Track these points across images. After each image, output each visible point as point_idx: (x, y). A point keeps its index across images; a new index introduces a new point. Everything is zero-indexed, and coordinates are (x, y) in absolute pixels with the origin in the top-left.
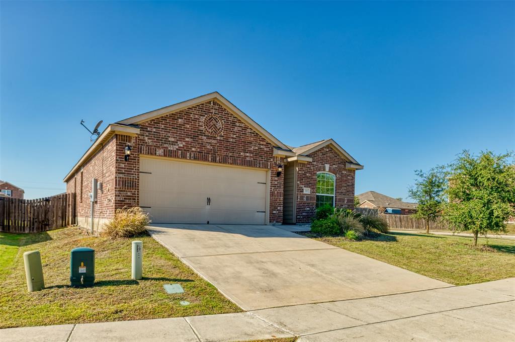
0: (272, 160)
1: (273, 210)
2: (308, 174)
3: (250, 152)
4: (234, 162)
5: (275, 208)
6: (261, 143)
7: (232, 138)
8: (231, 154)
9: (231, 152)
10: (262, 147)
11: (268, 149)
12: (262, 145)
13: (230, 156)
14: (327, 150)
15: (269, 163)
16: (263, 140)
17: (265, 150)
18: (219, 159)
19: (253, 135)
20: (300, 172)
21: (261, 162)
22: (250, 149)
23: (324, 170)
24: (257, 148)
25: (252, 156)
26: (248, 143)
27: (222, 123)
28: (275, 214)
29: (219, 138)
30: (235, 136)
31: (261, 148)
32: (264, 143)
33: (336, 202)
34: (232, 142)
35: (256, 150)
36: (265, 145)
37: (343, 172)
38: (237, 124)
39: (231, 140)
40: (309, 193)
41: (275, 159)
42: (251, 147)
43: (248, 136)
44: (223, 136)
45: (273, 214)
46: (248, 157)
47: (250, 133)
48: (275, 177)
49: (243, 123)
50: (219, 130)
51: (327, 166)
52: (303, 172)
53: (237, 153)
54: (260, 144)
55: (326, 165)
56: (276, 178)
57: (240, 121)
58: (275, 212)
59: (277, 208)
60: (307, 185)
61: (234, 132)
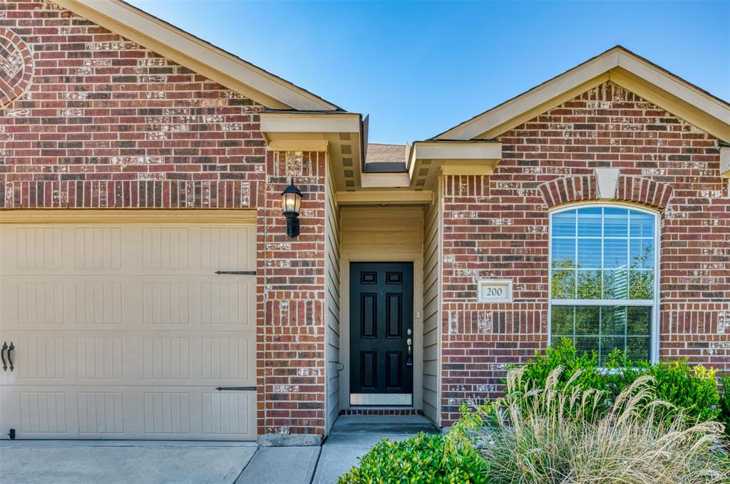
0: (259, 169)
1: (273, 381)
2: (498, 222)
3: (155, 149)
4: (81, 199)
5: (284, 373)
6: (206, 103)
7: (71, 104)
8: (65, 169)
9: (67, 161)
10: (207, 119)
11: (238, 127)
12: (211, 111)
13: (64, 177)
14: (606, 105)
15: (246, 185)
16: (216, 90)
17: (224, 129)
18: (17, 195)
19: (165, 76)
20: (456, 215)
21: (208, 182)
22: (152, 137)
23: (590, 193)
24: (184, 128)
25: (161, 162)
26: (142, 112)
27: (26, 53)
28: (285, 397)
29: (14, 114)
30: (82, 96)
31: (204, 127)
32: (221, 103)
33: (664, 328)
34: (71, 120)
35: (182, 135)
36: (225, 111)
37: (705, 194)
38: (94, 47)
39: (68, 113)
40: (510, 300)
41: (276, 164)
42: (158, 129)
43: (141, 88)
44: (31, 105)
45: (275, 397)
46: (142, 169)
47: (153, 71)
48: (278, 239)
49: (117, 37)
50: (14, 81)
51: (607, 179)
52: (474, 215)
53: (94, 160)
54: (200, 112)
55: (598, 170)
56: (287, 246)
57: (104, 34)
58: (281, 389)
59: (294, 372)
60: (498, 266)
61: (79, 79)
